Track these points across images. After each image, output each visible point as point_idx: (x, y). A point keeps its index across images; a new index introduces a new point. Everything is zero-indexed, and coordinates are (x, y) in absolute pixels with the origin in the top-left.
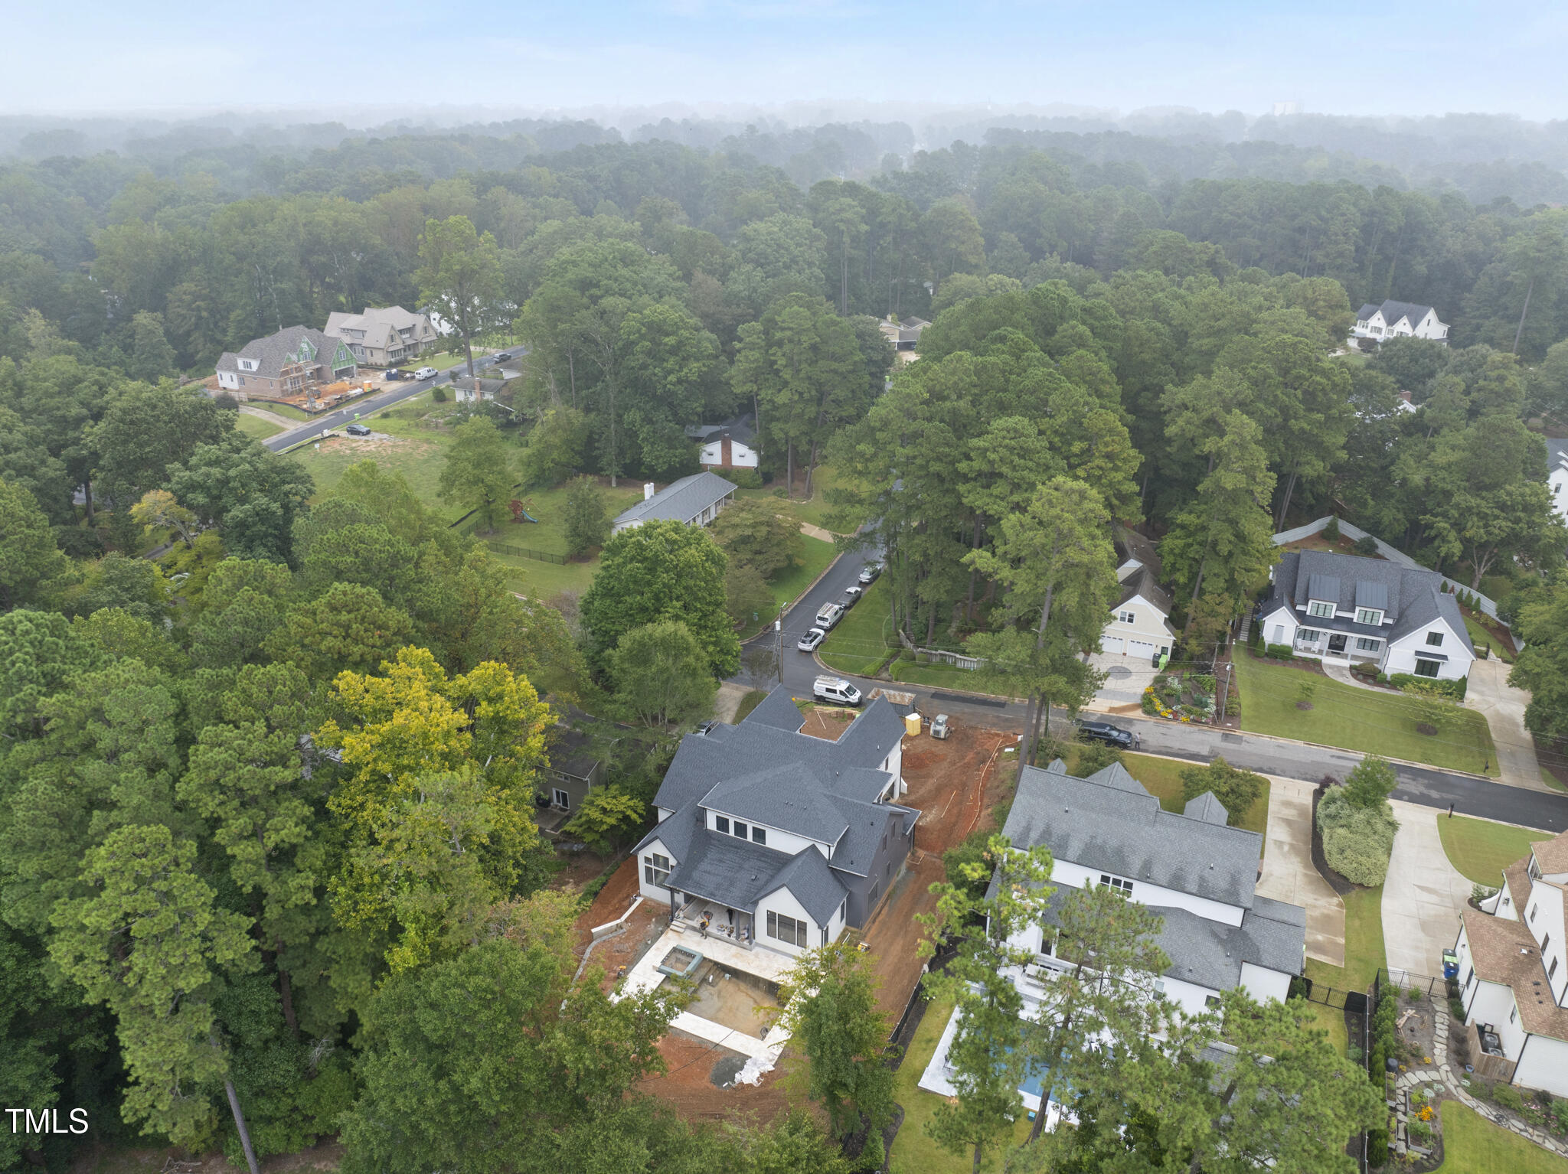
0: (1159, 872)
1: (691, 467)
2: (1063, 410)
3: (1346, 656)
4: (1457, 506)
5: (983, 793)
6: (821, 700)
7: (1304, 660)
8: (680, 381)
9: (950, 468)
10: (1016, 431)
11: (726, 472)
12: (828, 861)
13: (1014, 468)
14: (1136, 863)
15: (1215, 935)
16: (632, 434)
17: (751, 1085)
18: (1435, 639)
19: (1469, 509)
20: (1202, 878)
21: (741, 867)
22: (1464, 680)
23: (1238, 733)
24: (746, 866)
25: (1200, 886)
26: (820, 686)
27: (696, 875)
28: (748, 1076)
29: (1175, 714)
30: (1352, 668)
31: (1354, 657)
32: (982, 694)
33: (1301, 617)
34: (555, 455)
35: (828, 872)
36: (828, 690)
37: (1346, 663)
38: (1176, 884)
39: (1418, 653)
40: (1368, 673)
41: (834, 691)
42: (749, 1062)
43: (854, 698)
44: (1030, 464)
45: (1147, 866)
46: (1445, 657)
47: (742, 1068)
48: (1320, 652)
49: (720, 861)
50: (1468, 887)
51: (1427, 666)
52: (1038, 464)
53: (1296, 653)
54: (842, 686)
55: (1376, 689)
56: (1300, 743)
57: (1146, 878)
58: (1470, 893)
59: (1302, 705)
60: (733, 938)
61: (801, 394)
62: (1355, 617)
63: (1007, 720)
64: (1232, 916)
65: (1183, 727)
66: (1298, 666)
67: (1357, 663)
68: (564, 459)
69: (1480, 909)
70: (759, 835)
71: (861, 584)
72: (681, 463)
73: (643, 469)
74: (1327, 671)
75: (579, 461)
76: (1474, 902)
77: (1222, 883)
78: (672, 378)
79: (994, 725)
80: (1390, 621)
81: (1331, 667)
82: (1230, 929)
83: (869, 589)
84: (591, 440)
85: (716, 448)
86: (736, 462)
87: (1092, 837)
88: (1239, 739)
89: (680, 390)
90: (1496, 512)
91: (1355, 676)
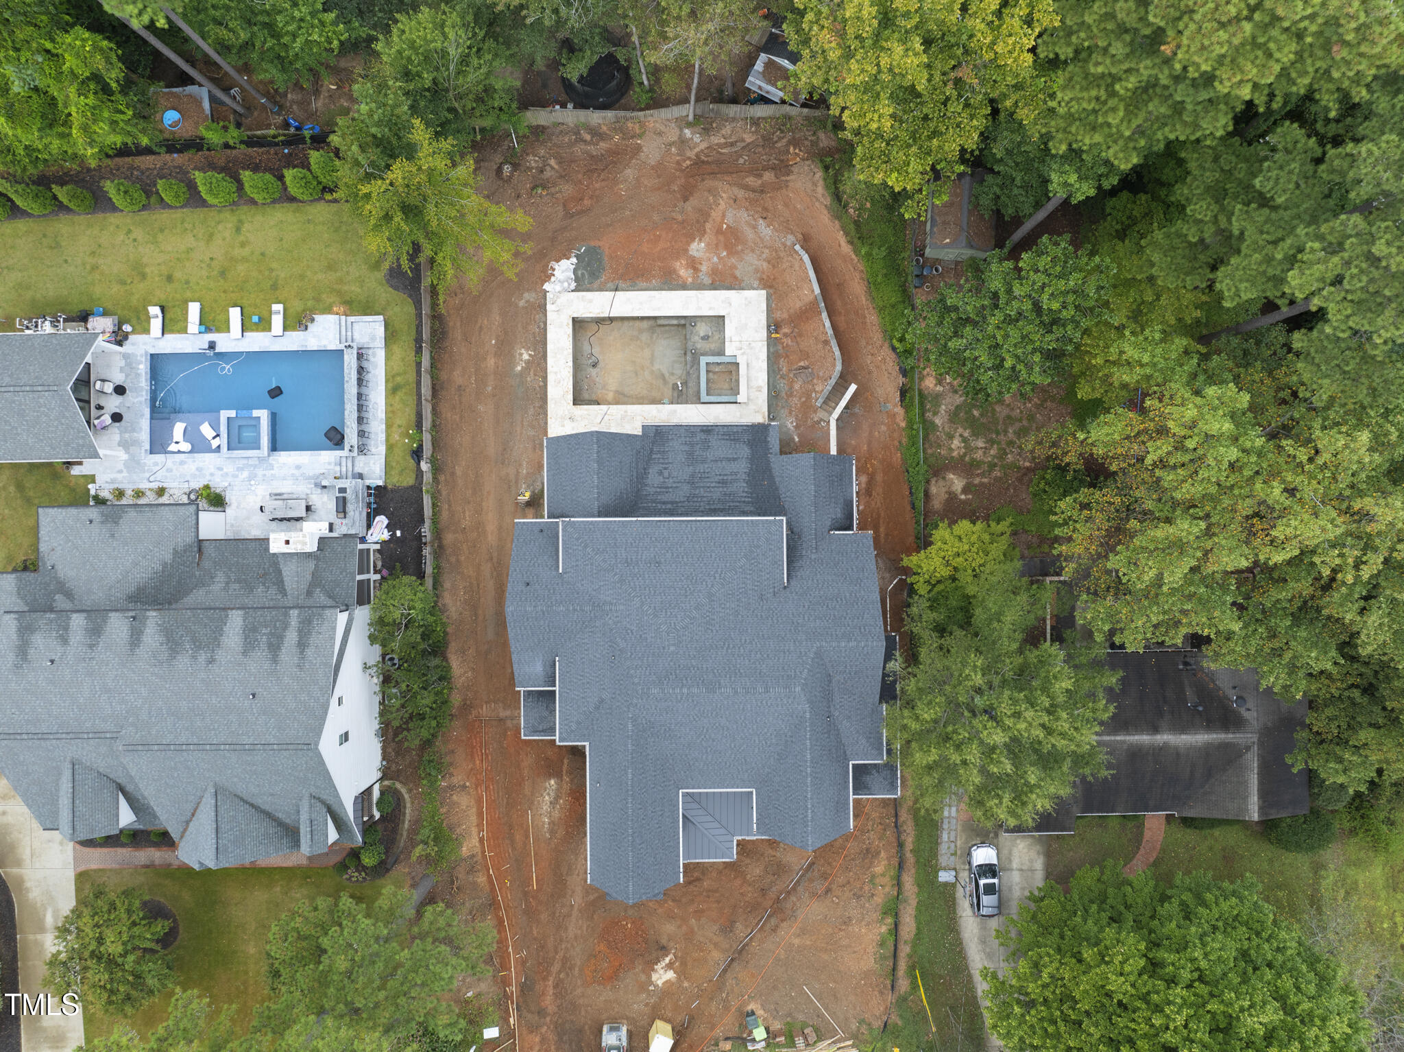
5: (493, 904)
17: (558, 261)
21: (691, 482)
24: (686, 487)
28: (564, 269)
42: (573, 285)
47: (575, 271)
87: (211, 661)
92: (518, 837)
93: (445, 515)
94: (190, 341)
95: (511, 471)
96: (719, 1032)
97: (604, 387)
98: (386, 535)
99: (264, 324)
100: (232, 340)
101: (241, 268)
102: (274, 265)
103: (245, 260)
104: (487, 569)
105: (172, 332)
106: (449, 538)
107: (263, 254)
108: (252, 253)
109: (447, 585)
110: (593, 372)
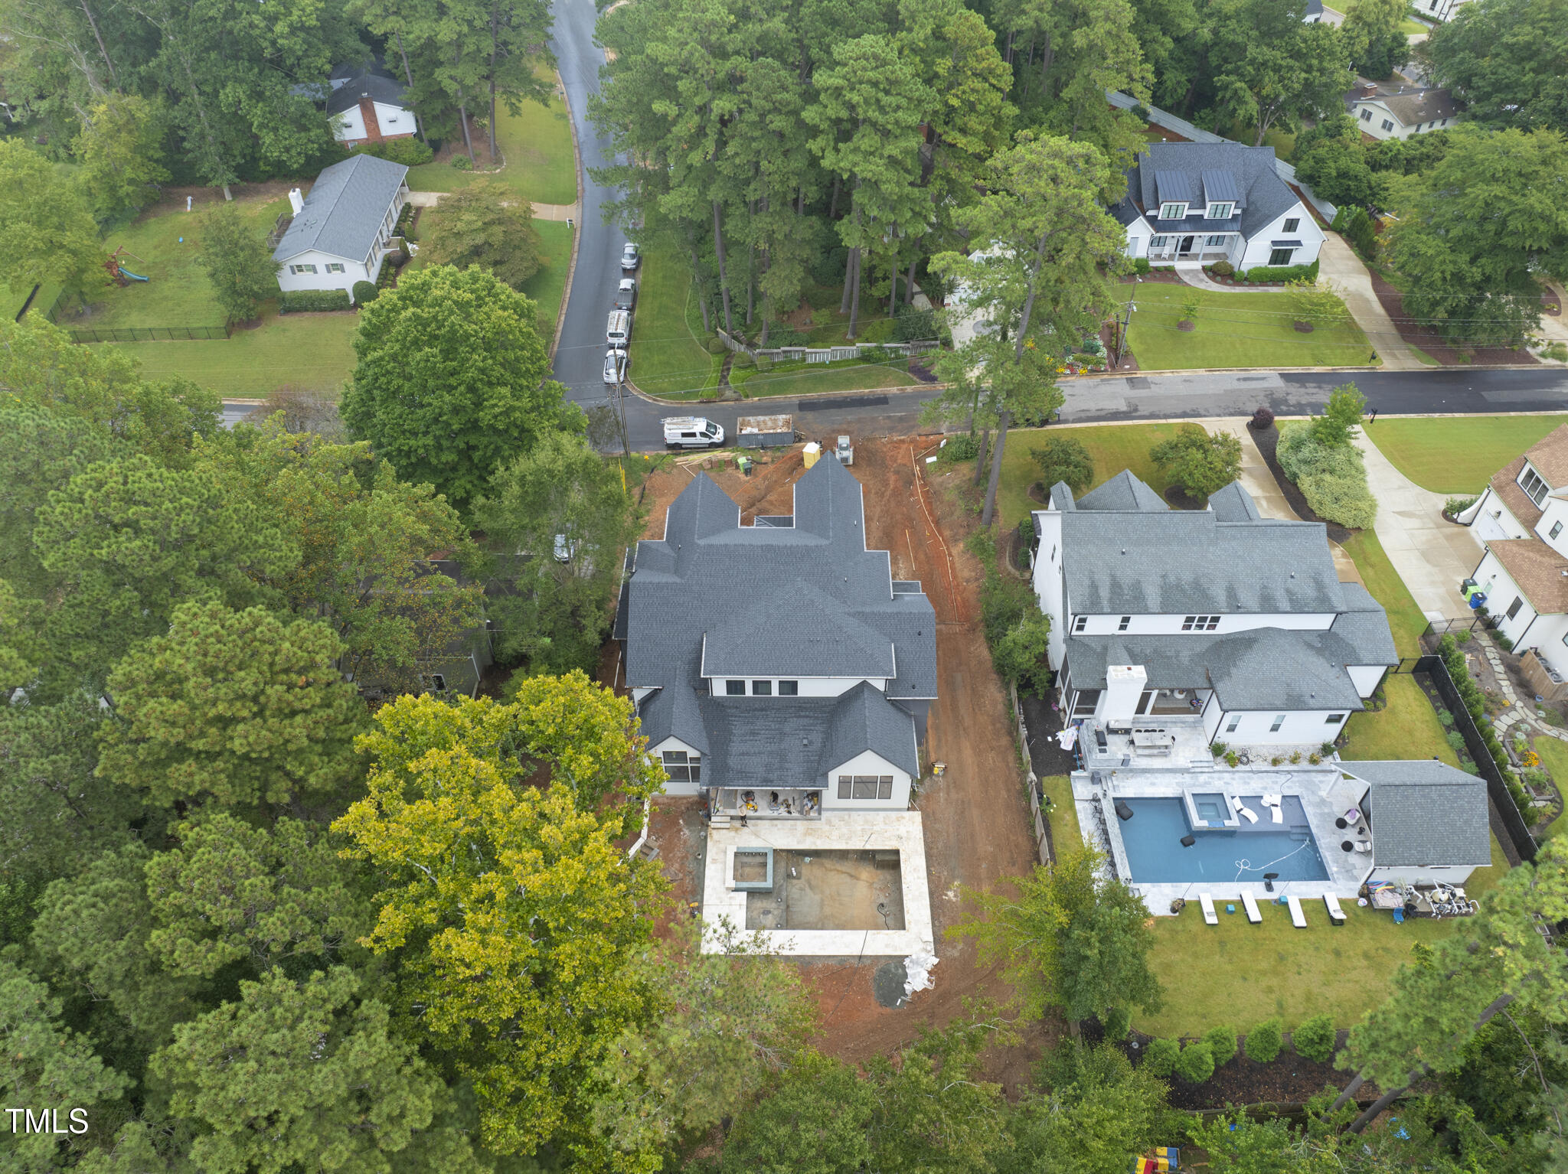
0: (1246, 597)
1: (333, 154)
2: (920, 18)
3: (1196, 257)
4: (1252, 62)
5: (937, 523)
6: (676, 448)
7: (1157, 269)
8: (294, 30)
9: (792, 119)
10: (875, 57)
11: (379, 148)
12: (885, 694)
13: (882, 109)
14: (1220, 595)
15: (1310, 646)
16: (237, 119)
17: (925, 990)
18: (1291, 225)
19: (1264, 64)
20: (1288, 591)
21: (783, 734)
22: (1316, 265)
23: (1139, 374)
24: (787, 730)
25: (1291, 600)
26: (673, 430)
27: (732, 762)
28: (918, 980)
29: (1070, 366)
30: (1204, 268)
31: (1206, 256)
32: (845, 392)
33: (1153, 221)
34: (129, 173)
35: (889, 705)
36: (684, 435)
37: (1197, 265)
38: (1268, 606)
39: (1274, 243)
40: (1221, 272)
41: (693, 435)
42: (907, 962)
43: (719, 437)
44: (904, 102)
45: (1231, 593)
46: (1298, 243)
47: (906, 975)
48: (1171, 257)
49: (753, 733)
50: (1441, 502)
51: (1280, 255)
52: (910, 99)
53: (1152, 264)
54: (700, 425)
55: (1238, 290)
56: (1202, 372)
57: (1236, 609)
58: (1442, 506)
59: (1183, 326)
60: (795, 814)
61: (470, 23)
62: (1207, 214)
63: (901, 419)
64: (1322, 622)
65: (1084, 381)
66: (1155, 279)
67: (1210, 263)
68: (144, 178)
69: (1455, 521)
71: (627, 273)
72: (320, 149)
73: (262, 167)
74: (1186, 279)
75: (163, 174)
76: (1449, 514)
77: (1310, 592)
78: (280, 27)
79: (892, 429)
80: (1239, 212)
81: (1187, 272)
82: (1325, 636)
83: (640, 276)
84: (173, 141)
85: (353, 116)
86: (387, 130)
87: (1164, 577)
88: (1144, 380)
89: (297, 44)
90: (1291, 62)
91: (1213, 279)
92: (922, 556)
93: (1011, 758)
94: (1295, 892)
95: (954, 795)
96: (771, 467)
97: (871, 885)
98: (1060, 735)
99: (1220, 906)
100: (1252, 893)
101: (1264, 965)
102: (1229, 967)
103: (1264, 973)
104: (968, 721)
105: (1315, 901)
106: (1005, 741)
107: (1245, 979)
108: (1257, 981)
109: (1000, 707)
110: (882, 900)
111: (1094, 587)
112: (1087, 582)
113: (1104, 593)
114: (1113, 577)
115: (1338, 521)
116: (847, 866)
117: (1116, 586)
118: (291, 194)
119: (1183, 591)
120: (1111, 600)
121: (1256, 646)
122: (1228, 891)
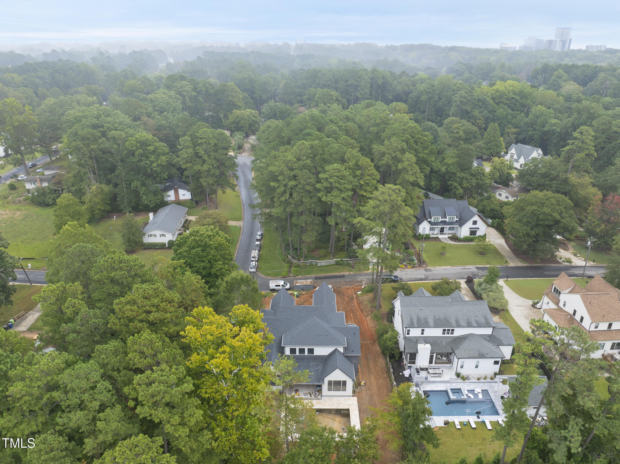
0: (462, 323)
1: (164, 204)
2: (351, 159)
3: (445, 234)
4: (459, 177)
5: (362, 311)
6: (273, 290)
7: (433, 238)
8: (158, 166)
9: (313, 187)
10: (338, 169)
11: (178, 202)
12: (343, 354)
13: (340, 184)
14: (454, 323)
15: (486, 339)
16: (136, 193)
18: (475, 223)
19: (463, 178)
20: (475, 320)
21: (309, 367)
22: (485, 235)
23: (428, 268)
24: (310, 365)
25: (477, 323)
26: (272, 285)
29: (405, 265)
30: (449, 238)
31: (449, 234)
32: (330, 274)
33: (430, 222)
34: (99, 207)
36: (276, 286)
37: (446, 236)
38: (469, 325)
39: (470, 228)
40: (454, 238)
41: (279, 286)
43: (288, 286)
44: (346, 182)
45: (457, 321)
46: (478, 228)
48: (437, 234)
49: (299, 366)
50: (530, 302)
51: (473, 232)
52: (348, 181)
53: (431, 236)
54: (282, 283)
55: (460, 243)
56: (449, 267)
57: (459, 326)
58: (531, 303)
59: (442, 254)
60: (313, 397)
61: (213, 165)
62: (447, 220)
63: (349, 281)
64: (488, 331)
65: (410, 270)
66: (432, 240)
67: (450, 236)
68: (103, 208)
69: (536, 308)
70: (311, 351)
71: (258, 240)
72: (160, 202)
73: (140, 207)
74: (443, 240)
75: (109, 208)
76: (534, 305)
77: (483, 321)
78: (154, 165)
79: (346, 285)
80: (458, 219)
81: (443, 238)
82: (489, 336)
83: (262, 241)
84: (114, 198)
85: (172, 193)
86: (181, 198)
87: (434, 316)
88: (430, 270)
89: (159, 169)
90: (471, 177)
91: (451, 240)
92: (356, 321)
93: (388, 380)
94: (488, 419)
95: (368, 392)
96: (305, 296)
97: (340, 423)
98: (404, 372)
99: (461, 423)
100: (473, 420)
101: (478, 442)
102: (465, 442)
103: (478, 444)
104: (373, 370)
105: (495, 422)
106: (386, 375)
107: (471, 446)
108: (476, 447)
109: (384, 365)
110: (344, 427)
111: (412, 320)
112: (409, 318)
113: (415, 321)
114: (418, 316)
115: (496, 307)
116: (331, 416)
117: (419, 319)
118: (150, 214)
119: (441, 320)
120: (417, 323)
121: (467, 339)
122: (464, 419)
